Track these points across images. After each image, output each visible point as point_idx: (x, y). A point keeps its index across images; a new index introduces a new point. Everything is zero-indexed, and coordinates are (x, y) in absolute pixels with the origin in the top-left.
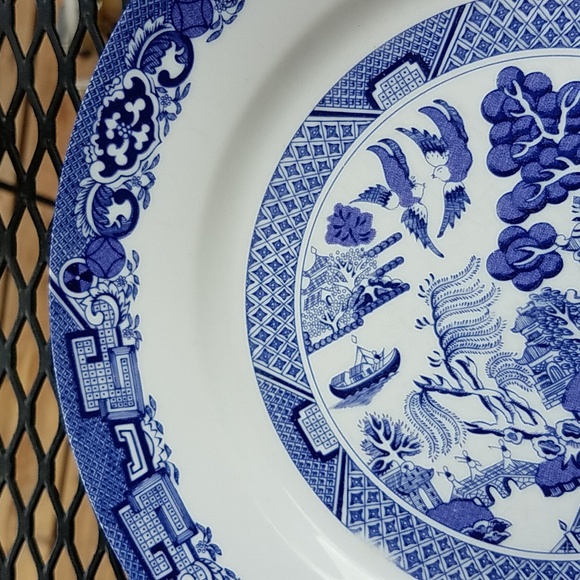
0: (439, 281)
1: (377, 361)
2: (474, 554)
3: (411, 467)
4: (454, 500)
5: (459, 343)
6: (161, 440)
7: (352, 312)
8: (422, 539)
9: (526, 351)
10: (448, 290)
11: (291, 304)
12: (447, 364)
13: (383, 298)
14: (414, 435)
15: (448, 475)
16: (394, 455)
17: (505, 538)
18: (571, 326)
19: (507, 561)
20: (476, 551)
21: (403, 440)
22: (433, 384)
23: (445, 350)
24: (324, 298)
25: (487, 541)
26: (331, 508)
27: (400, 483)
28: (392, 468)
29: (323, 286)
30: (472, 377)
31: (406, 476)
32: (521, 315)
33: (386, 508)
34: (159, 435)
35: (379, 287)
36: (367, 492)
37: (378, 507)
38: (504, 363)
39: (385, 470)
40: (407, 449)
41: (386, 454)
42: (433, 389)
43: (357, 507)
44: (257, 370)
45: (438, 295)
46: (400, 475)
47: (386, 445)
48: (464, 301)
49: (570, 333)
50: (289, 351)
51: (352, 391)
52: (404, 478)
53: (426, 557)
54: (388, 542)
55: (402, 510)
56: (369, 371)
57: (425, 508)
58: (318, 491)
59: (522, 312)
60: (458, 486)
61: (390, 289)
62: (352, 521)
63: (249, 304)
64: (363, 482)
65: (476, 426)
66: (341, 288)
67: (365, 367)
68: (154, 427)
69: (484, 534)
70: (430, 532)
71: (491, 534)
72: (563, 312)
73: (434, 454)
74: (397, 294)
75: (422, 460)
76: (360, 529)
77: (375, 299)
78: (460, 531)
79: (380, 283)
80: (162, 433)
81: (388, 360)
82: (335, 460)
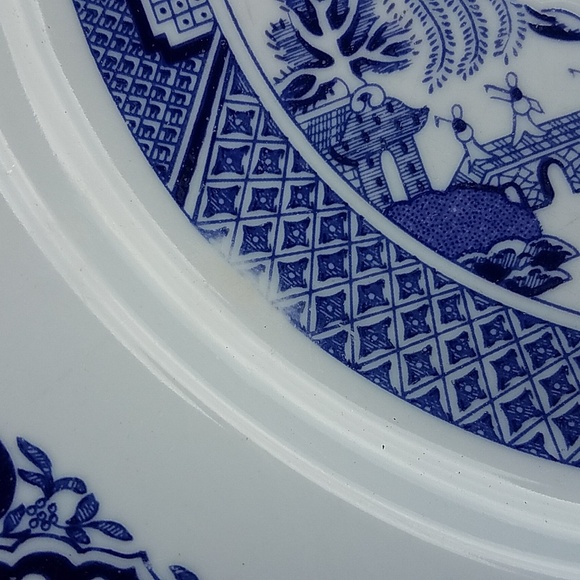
2: (475, 313)
3: (377, 99)
4: (457, 186)
8: (362, 267)
14: (402, 24)
15: (459, 125)
16: (341, 67)
17: (557, 282)
19: (547, 336)
20: (480, 308)
21: (371, 34)
25: (513, 286)
26: (163, 173)
27: (342, 134)
28: (330, 98)
31: (359, 118)
33: (295, 190)
36: (259, 147)
37: (278, 185)
39: (313, 100)
40: (376, 55)
41: (325, 60)
43: (227, 179)
46: (345, 115)
47: (328, 41)
52: (352, 125)
53: (363, 308)
54: (282, 267)
55: (331, 197)
57: (386, 198)
58: (140, 133)
60: (476, 154)
62: (209, 212)
64: (253, 123)
65: (552, 20)
69: (509, 270)
70: (384, 256)
71: (524, 273)
73: (436, 75)
75: (406, 86)
76: (225, 231)
78: (453, 259)
82: (198, 63)
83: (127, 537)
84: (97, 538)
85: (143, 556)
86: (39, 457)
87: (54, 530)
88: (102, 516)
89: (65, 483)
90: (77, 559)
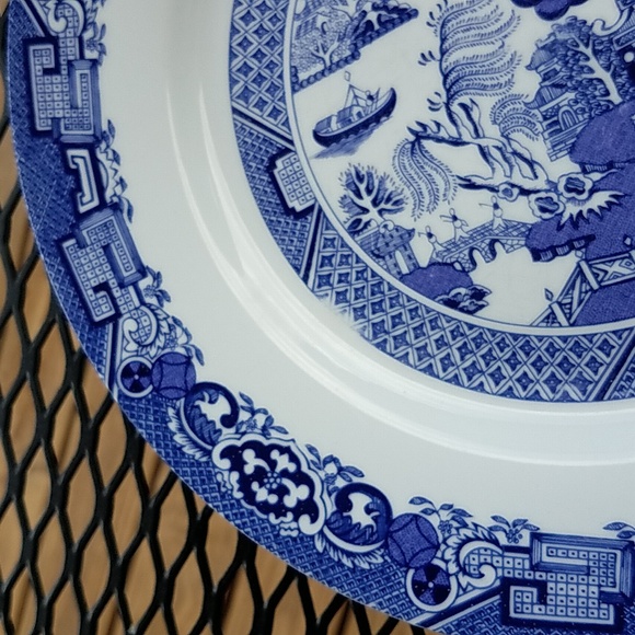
0: (452, 7)
1: (370, 102)
2: (446, 325)
3: (391, 227)
4: (432, 264)
5: (465, 84)
6: (116, 171)
7: (349, 42)
8: (392, 306)
9: (539, 93)
10: (461, 18)
11: (281, 31)
12: (448, 108)
13: (387, 25)
14: (399, 191)
15: (430, 235)
16: (374, 212)
17: (482, 307)
18: (593, 63)
19: (481, 334)
20: (448, 322)
21: (386, 197)
22: (429, 132)
23: (448, 91)
24: (319, 25)
25: (462, 310)
26: (298, 270)
27: (376, 244)
28: (369, 228)
29: (320, 10)
30: (474, 123)
31: (383, 236)
32: (539, 49)
33: (358, 272)
34: (115, 165)
35: (383, 13)
36: (339, 254)
37: (349, 271)
38: (512, 106)
39: (362, 230)
40: (389, 206)
41: (365, 211)
42: (428, 137)
43: (326, 270)
44: (235, 111)
45: (449, 25)
46: (377, 235)
47: (366, 202)
48: (477, 32)
49: (591, 70)
50: (273, 89)
51: (336, 138)
52: (381, 240)
53: (394, 326)
54: (355, 309)
55: (374, 274)
56: (359, 114)
57: (399, 273)
58: (286, 252)
59: (541, 45)
60: (439, 248)
61: (395, 16)
62: (319, 286)
63: (234, 31)
64: (336, 243)
65: (469, 180)
66: (340, 13)
67: (356, 110)
68: (111, 156)
69: (459, 303)
70: (401, 300)
71: (467, 303)
72: (587, 45)
73: (417, 213)
74: (402, 21)
75: (403, 219)
76: (327, 295)
77: (377, 27)
78: (433, 299)
79: (385, 8)
80: (118, 163)
81: (382, 102)
82: (309, 218)
83: (286, 433)
84: (274, 433)
85: (293, 440)
86: (248, 400)
87: (256, 430)
88: (275, 424)
89: (259, 411)
90: (266, 443)
